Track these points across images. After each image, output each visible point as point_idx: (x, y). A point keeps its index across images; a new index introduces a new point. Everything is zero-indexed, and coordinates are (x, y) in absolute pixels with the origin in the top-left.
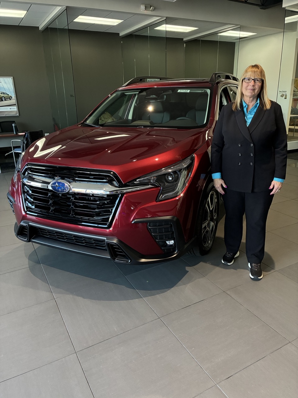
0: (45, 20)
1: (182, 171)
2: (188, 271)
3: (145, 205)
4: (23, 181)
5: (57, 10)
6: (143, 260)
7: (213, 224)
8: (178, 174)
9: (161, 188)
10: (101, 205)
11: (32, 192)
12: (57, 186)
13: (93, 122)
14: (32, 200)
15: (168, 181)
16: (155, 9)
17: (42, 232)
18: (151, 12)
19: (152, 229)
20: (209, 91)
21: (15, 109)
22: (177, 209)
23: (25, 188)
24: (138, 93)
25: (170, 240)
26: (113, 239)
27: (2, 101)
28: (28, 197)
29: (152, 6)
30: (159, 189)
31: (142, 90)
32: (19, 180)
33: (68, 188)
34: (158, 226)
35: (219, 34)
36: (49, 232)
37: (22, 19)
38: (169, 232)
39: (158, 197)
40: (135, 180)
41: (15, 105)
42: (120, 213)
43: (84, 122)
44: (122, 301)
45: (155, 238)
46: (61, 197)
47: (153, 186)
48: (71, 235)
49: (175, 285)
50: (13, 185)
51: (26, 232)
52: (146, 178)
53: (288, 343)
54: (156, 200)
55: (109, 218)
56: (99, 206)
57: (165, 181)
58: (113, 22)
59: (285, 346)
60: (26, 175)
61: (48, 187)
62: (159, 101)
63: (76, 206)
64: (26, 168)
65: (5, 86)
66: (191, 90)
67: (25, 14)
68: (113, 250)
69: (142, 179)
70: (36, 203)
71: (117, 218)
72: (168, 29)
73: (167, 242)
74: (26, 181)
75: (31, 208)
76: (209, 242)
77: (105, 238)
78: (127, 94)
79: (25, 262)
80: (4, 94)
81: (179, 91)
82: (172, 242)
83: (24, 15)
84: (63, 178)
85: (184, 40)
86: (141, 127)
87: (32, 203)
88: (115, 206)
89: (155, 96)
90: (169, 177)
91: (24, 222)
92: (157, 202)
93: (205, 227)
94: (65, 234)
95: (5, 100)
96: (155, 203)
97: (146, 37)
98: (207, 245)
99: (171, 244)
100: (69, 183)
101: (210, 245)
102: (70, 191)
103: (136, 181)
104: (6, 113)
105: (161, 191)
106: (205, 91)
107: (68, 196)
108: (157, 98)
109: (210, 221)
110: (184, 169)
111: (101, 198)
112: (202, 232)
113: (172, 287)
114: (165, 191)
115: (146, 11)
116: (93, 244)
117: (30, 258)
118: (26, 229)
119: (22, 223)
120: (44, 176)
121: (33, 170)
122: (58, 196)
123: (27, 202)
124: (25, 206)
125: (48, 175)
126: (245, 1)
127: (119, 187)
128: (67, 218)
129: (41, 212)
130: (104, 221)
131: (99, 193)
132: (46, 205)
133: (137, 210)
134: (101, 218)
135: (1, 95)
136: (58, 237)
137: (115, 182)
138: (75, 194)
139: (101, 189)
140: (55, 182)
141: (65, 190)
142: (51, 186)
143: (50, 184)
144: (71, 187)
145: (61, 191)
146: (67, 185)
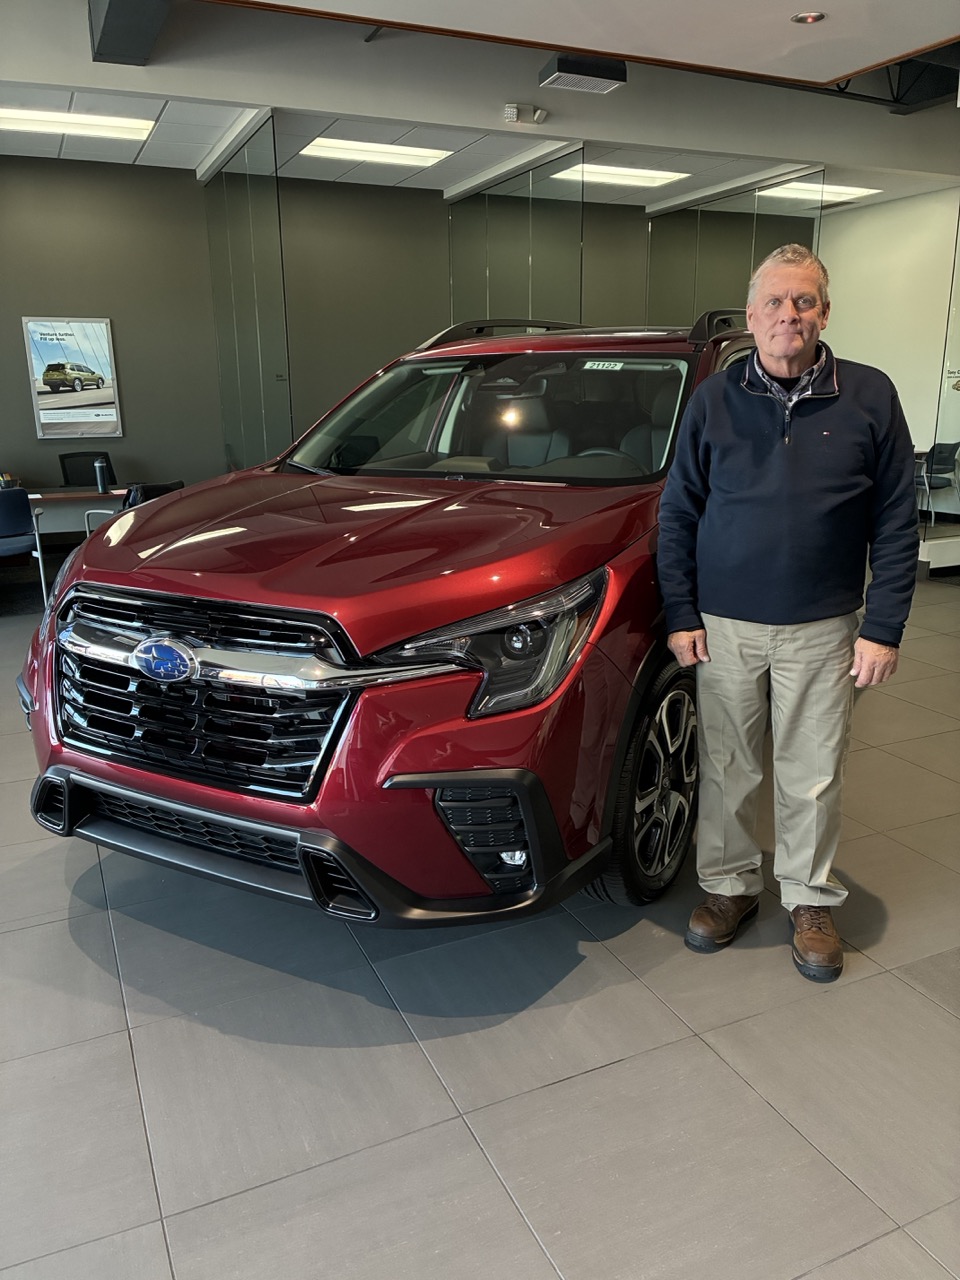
0: (212, 149)
1: (558, 620)
2: (585, 957)
3: (428, 727)
4: (59, 639)
5: (246, 118)
6: (416, 913)
7: (681, 799)
8: (544, 631)
9: (486, 675)
10: (287, 726)
11: (81, 677)
12: (154, 658)
13: (317, 460)
14: (80, 699)
15: (510, 654)
16: (548, 117)
17: (110, 803)
18: (536, 125)
19: (450, 809)
20: (683, 367)
21: (111, 415)
22: (540, 741)
23: (66, 662)
24: (460, 369)
25: (514, 851)
26: (321, 840)
27: (74, 390)
28: (75, 694)
29: (538, 109)
30: (480, 677)
31: (472, 363)
32: (52, 637)
33: (186, 666)
34: (471, 800)
35: (757, 194)
36: (129, 807)
37: (143, 146)
38: (507, 821)
39: (473, 701)
40: (401, 645)
41: (113, 403)
42: (352, 751)
43: (284, 460)
44: (347, 1049)
45: (462, 841)
46: (167, 696)
47: (460, 668)
48: (197, 818)
49: (532, 1003)
50: (36, 653)
51: (61, 802)
52: (435, 640)
53: (893, 1231)
54: (467, 712)
55: (311, 766)
56: (282, 729)
57: (500, 653)
58: (422, 157)
59: (881, 1240)
60: (69, 620)
61: (126, 660)
62: (527, 398)
63: (211, 726)
64: (72, 599)
65: (86, 346)
66: (625, 363)
67: (150, 129)
68: (324, 878)
69: (423, 643)
70: (92, 710)
71: (343, 766)
72: (588, 178)
73: (504, 855)
74: (69, 639)
75: (77, 727)
76: (667, 860)
77: (298, 835)
78: (428, 372)
79: (60, 899)
80: (80, 369)
81: (588, 366)
82: (518, 858)
83: (148, 132)
84: (177, 635)
85: (647, 211)
86: (455, 477)
87: (81, 711)
88: (329, 728)
89: (512, 381)
90: (515, 639)
91: (58, 773)
92: (470, 719)
93: (649, 810)
94: (177, 815)
95: (83, 389)
96: (461, 724)
97: (520, 203)
98: (657, 872)
99: (520, 863)
100: (191, 652)
101: (669, 874)
102: (194, 677)
103: (405, 649)
104: (83, 429)
105: (484, 684)
106: (673, 366)
107: (189, 692)
108: (517, 387)
109: (671, 789)
110: (563, 615)
111: (286, 700)
112: (636, 824)
113: (522, 1010)
114: (496, 686)
115: (519, 124)
116: (262, 850)
117: (79, 888)
118: (61, 794)
119: (50, 774)
120: (120, 626)
121: (89, 606)
122: (158, 692)
123: (67, 706)
124: (59, 718)
125: (132, 621)
126: (839, 89)
127: (347, 669)
128: (181, 763)
129: (107, 740)
130: (295, 779)
131: (284, 686)
132: (121, 718)
133: (402, 745)
134: (286, 768)
135: (71, 371)
136: (156, 824)
137: (333, 652)
138: (208, 686)
139: (288, 670)
140: (147, 644)
141: (179, 671)
142: (137, 657)
143: (135, 651)
144: (197, 664)
145: (167, 676)
146: (184, 656)
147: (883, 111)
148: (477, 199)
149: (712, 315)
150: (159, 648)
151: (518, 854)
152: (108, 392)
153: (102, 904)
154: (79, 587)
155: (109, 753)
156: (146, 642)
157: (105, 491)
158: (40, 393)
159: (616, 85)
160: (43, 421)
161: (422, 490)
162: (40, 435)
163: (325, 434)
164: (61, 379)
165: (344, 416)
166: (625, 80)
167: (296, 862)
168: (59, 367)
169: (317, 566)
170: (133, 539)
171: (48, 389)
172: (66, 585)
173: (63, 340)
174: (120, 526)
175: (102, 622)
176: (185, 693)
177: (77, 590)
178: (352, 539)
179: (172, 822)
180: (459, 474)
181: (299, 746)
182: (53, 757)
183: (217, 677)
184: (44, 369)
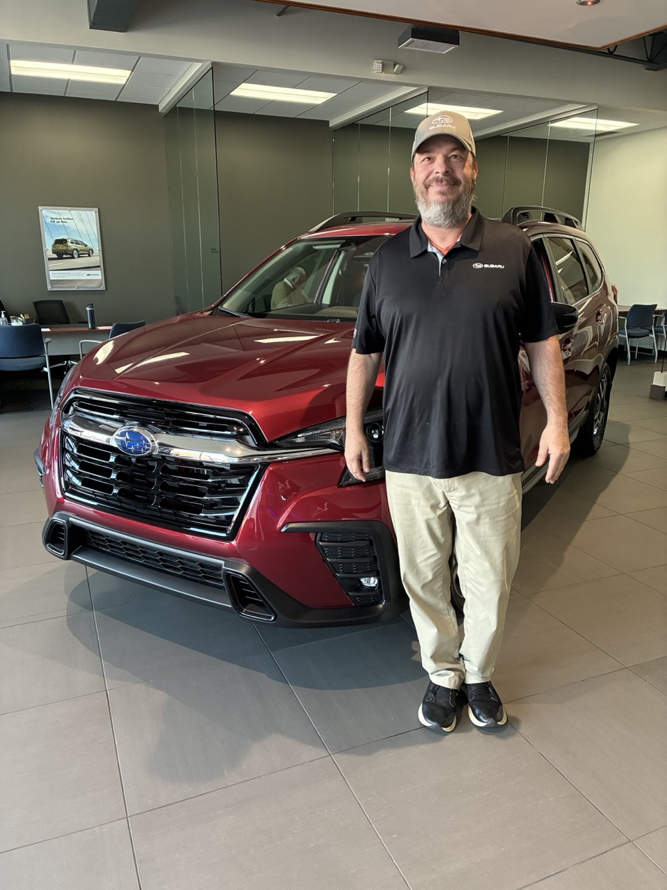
0: (170, 90)
3: (312, 491)
4: (63, 426)
5: (195, 69)
10: (217, 488)
11: (78, 451)
12: (127, 440)
13: (239, 308)
14: (77, 467)
16: (404, 70)
17: (95, 538)
18: (395, 76)
19: (326, 547)
21: (97, 275)
23: (68, 442)
24: (339, 246)
25: (370, 577)
26: (239, 566)
27: (73, 258)
28: (73, 464)
29: (397, 64)
31: (347, 242)
32: (58, 425)
34: (341, 542)
35: (550, 125)
36: (110, 541)
37: (123, 88)
38: (366, 556)
39: (344, 474)
40: (295, 435)
41: (99, 267)
42: (260, 507)
43: (216, 306)
45: (335, 570)
46: (135, 465)
47: (336, 451)
48: (154, 549)
50: (47, 434)
51: (63, 536)
52: (319, 432)
53: (625, 844)
54: (340, 481)
55: (233, 516)
56: (214, 489)
58: (316, 98)
59: (617, 849)
60: (70, 413)
61: (108, 440)
63: (165, 487)
64: (72, 399)
65: (81, 227)
67: (128, 76)
68: (240, 592)
69: (311, 433)
70: (85, 475)
71: (254, 516)
73: (362, 580)
74: (70, 426)
75: (74, 486)
77: (223, 562)
78: (317, 247)
79: (61, 602)
80: (77, 243)
82: (372, 582)
83: (126, 79)
84: (143, 424)
86: (334, 320)
87: (77, 475)
88: (246, 490)
90: (373, 431)
91: (61, 516)
92: (341, 486)
94: (142, 547)
95: (79, 257)
96: (335, 489)
97: (383, 130)
99: (374, 585)
100: (152, 436)
102: (154, 453)
103: (298, 437)
104: (79, 284)
107: (151, 463)
111: (217, 470)
115: (383, 74)
116: (198, 572)
117: (74, 596)
118: (63, 531)
119: (56, 518)
120: (104, 418)
121: (84, 403)
122: (129, 463)
123: (68, 471)
124: (62, 478)
125: (112, 414)
126: (609, 53)
127: (258, 450)
128: (144, 512)
129: (95, 495)
130: (221, 525)
131: (215, 461)
132: (104, 480)
133: (295, 503)
134: (215, 516)
135: (71, 244)
136: (126, 553)
137: (249, 438)
138: (163, 459)
139: (218, 450)
140: (123, 430)
141: (144, 449)
142: (115, 439)
143: (114, 435)
144: (156, 444)
145: (136, 452)
146: (148, 439)
147: (640, 67)
148: (351, 127)
149: (516, 210)
150: (131, 433)
151: (372, 579)
152: (96, 259)
153: (89, 607)
154: (77, 391)
155: (95, 504)
156: (121, 429)
157: (93, 328)
158: (50, 259)
159: (452, 47)
160: (51, 278)
161: (311, 328)
162: (49, 288)
163: (245, 290)
164: (65, 250)
165: (258, 278)
166: (459, 44)
167: (221, 581)
168: (63, 242)
169: (239, 379)
170: (113, 359)
171: (55, 256)
172: (67, 390)
173: (66, 222)
174: (104, 350)
175: (92, 415)
176: (148, 464)
177: (76, 393)
178: (262, 362)
179: (137, 552)
180: (337, 318)
181: (224, 501)
182: (58, 506)
183: (169, 454)
184: (53, 243)
